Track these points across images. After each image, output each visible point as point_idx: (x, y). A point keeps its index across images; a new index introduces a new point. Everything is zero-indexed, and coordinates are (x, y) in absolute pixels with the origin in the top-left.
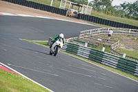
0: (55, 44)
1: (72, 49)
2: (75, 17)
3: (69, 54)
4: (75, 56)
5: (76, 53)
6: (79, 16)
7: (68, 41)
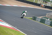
0: (23, 14)
1: (43, 21)
2: (44, 7)
3: (41, 23)
4: (44, 24)
5: (44, 23)
6: (46, 7)
7: (41, 17)
